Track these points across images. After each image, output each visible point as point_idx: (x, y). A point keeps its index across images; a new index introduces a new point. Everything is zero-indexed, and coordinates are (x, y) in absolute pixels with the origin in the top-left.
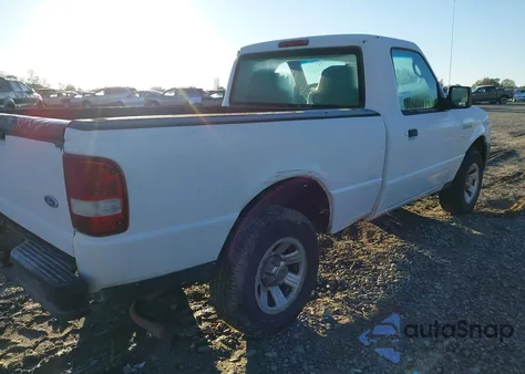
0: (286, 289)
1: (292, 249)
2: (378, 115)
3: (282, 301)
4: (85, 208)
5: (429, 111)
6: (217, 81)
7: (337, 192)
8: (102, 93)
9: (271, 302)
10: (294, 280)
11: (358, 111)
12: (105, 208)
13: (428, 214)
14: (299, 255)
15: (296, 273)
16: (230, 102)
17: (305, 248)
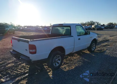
0: (58, 63)
1: (59, 57)
2: (73, 36)
3: (57, 65)
4: (31, 51)
5: (83, 35)
6: (51, 24)
7: (66, 48)
8: (26, 27)
9: (56, 65)
10: (59, 62)
11: (70, 36)
12: (34, 51)
13: (86, 52)
14: (60, 58)
15: (60, 61)
16: (51, 33)
17: (61, 57)
